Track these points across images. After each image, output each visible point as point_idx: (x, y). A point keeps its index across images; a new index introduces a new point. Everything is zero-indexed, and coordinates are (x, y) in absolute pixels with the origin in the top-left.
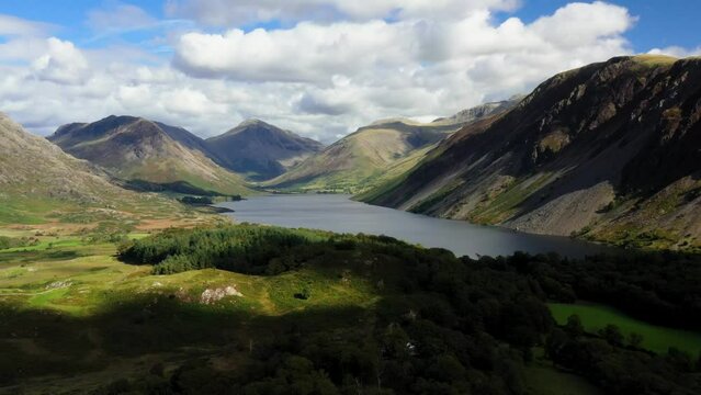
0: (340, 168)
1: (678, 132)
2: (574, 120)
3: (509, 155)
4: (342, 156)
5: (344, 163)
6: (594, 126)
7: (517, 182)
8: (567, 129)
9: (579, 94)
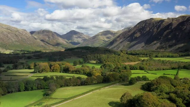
0: (95, 42)
1: (155, 33)
2: (141, 31)
3: (129, 38)
4: (95, 39)
5: (96, 41)
6: (145, 32)
7: (130, 43)
8: (140, 33)
9: (143, 26)
